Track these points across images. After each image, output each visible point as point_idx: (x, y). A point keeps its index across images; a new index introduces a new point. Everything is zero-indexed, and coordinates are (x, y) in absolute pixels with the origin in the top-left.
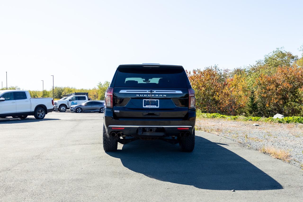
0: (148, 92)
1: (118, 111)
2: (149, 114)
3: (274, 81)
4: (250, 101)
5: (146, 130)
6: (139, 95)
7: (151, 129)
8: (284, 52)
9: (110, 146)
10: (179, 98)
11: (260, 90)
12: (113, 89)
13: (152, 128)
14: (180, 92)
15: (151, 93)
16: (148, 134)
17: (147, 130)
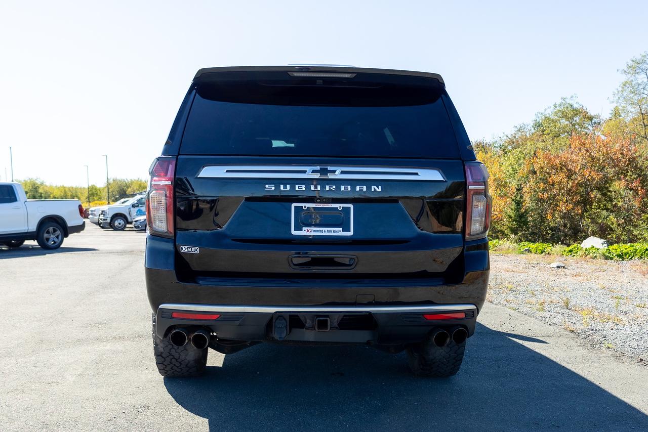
0: (309, 172)
1: (195, 250)
2: (316, 262)
3: (563, 166)
4: (513, 207)
5: (304, 321)
6: (277, 187)
7: (322, 321)
8: (576, 106)
9: (178, 364)
10: (430, 198)
11: (534, 184)
12: (174, 163)
13: (327, 316)
14: (434, 175)
15: (324, 177)
16: (310, 336)
17: (308, 323)
